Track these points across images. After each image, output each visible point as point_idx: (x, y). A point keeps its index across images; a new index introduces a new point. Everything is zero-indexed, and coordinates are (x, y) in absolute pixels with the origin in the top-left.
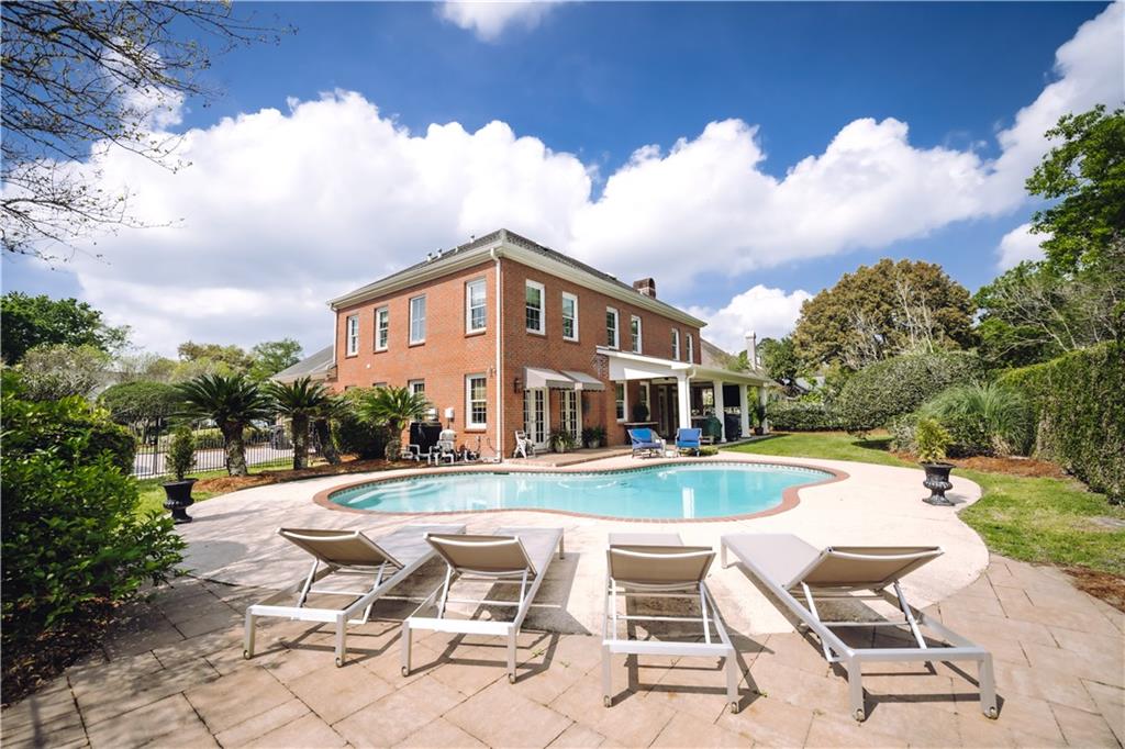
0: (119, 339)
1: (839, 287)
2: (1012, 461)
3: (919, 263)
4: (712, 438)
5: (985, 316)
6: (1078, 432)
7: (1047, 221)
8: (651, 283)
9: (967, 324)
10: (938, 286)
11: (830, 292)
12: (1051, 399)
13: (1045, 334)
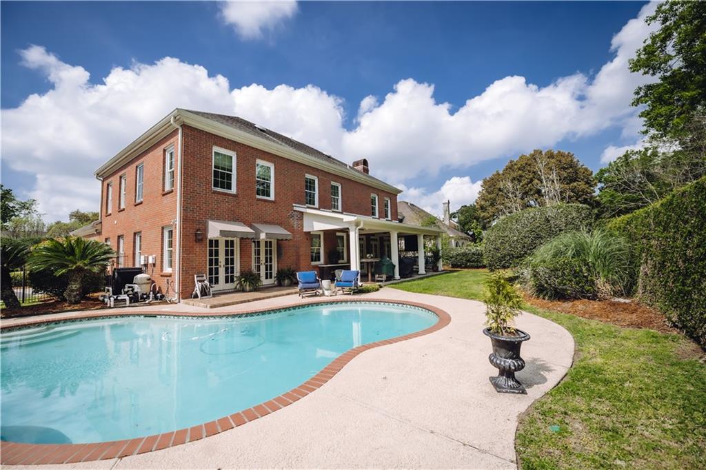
0: (28, 208)
1: (507, 169)
2: (614, 304)
3: (559, 152)
4: (384, 277)
5: (603, 188)
6: (689, 281)
7: (646, 95)
8: (365, 162)
9: (590, 193)
10: (571, 167)
11: (501, 172)
12: (653, 242)
13: (642, 199)
